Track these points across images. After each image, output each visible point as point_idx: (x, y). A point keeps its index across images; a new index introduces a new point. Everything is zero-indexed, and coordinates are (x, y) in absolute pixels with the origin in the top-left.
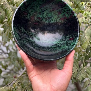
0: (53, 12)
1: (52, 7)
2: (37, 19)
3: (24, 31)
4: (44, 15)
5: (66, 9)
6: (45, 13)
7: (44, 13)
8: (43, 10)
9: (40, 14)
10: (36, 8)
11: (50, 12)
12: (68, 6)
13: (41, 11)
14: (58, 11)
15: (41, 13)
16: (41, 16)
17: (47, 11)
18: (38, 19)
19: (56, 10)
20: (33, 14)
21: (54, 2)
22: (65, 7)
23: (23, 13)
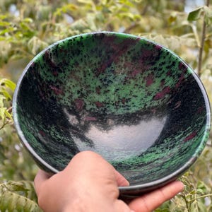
0: (132, 81)
1: (127, 69)
2: (91, 107)
3: (58, 136)
4: (110, 93)
5: (163, 63)
6: (112, 89)
7: (108, 88)
8: (105, 80)
9: (99, 93)
10: (85, 76)
11: (124, 84)
12: (168, 53)
13: (99, 83)
14: (144, 78)
15: (102, 91)
16: (101, 99)
17: (116, 83)
18: (95, 107)
19: (139, 75)
20: (78, 92)
21: (129, 53)
22: (162, 60)
23: (48, 87)
